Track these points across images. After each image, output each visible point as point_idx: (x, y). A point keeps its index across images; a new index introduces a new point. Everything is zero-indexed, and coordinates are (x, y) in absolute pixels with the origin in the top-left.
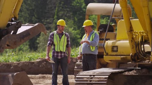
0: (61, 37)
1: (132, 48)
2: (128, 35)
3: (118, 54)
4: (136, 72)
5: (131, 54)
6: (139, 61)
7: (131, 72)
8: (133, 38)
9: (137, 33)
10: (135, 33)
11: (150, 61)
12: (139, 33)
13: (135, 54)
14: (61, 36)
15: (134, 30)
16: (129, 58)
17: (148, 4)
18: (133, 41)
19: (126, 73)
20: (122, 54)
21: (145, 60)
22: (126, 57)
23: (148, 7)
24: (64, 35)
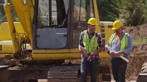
0: (91, 38)
1: (15, 47)
2: (12, 36)
3: (2, 52)
4: (18, 67)
5: (14, 52)
6: (21, 58)
7: (14, 68)
8: (16, 38)
9: (20, 34)
10: (18, 34)
11: (30, 58)
12: (21, 34)
13: (18, 52)
14: (91, 36)
15: (17, 31)
16: (12, 55)
17: (29, 9)
18: (16, 41)
19: (10, 69)
20: (5, 52)
21: (26, 57)
22: (9, 55)
23: (29, 11)
24: (95, 35)
